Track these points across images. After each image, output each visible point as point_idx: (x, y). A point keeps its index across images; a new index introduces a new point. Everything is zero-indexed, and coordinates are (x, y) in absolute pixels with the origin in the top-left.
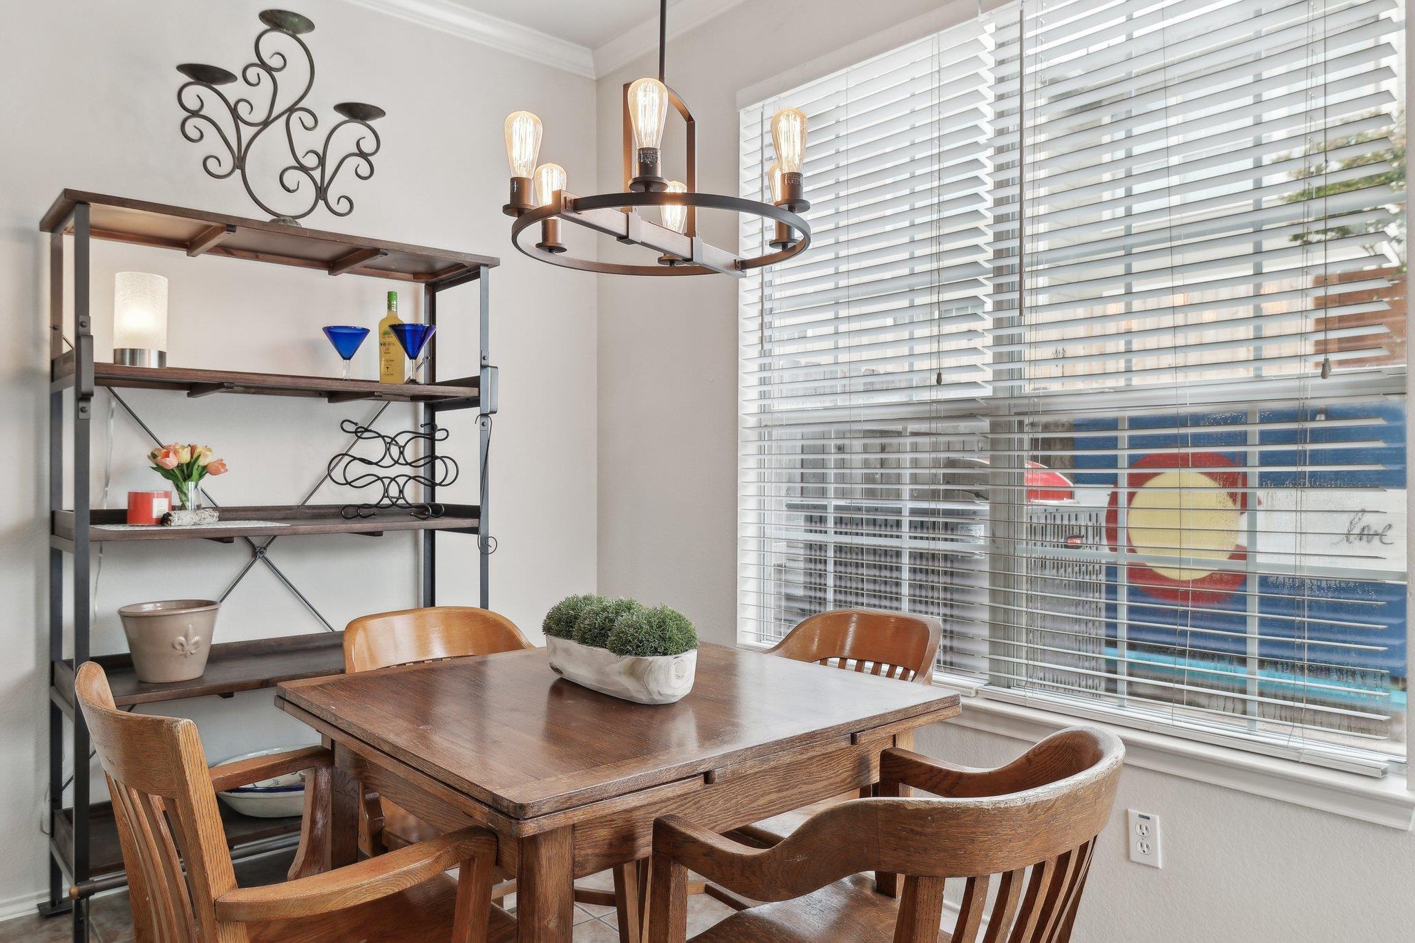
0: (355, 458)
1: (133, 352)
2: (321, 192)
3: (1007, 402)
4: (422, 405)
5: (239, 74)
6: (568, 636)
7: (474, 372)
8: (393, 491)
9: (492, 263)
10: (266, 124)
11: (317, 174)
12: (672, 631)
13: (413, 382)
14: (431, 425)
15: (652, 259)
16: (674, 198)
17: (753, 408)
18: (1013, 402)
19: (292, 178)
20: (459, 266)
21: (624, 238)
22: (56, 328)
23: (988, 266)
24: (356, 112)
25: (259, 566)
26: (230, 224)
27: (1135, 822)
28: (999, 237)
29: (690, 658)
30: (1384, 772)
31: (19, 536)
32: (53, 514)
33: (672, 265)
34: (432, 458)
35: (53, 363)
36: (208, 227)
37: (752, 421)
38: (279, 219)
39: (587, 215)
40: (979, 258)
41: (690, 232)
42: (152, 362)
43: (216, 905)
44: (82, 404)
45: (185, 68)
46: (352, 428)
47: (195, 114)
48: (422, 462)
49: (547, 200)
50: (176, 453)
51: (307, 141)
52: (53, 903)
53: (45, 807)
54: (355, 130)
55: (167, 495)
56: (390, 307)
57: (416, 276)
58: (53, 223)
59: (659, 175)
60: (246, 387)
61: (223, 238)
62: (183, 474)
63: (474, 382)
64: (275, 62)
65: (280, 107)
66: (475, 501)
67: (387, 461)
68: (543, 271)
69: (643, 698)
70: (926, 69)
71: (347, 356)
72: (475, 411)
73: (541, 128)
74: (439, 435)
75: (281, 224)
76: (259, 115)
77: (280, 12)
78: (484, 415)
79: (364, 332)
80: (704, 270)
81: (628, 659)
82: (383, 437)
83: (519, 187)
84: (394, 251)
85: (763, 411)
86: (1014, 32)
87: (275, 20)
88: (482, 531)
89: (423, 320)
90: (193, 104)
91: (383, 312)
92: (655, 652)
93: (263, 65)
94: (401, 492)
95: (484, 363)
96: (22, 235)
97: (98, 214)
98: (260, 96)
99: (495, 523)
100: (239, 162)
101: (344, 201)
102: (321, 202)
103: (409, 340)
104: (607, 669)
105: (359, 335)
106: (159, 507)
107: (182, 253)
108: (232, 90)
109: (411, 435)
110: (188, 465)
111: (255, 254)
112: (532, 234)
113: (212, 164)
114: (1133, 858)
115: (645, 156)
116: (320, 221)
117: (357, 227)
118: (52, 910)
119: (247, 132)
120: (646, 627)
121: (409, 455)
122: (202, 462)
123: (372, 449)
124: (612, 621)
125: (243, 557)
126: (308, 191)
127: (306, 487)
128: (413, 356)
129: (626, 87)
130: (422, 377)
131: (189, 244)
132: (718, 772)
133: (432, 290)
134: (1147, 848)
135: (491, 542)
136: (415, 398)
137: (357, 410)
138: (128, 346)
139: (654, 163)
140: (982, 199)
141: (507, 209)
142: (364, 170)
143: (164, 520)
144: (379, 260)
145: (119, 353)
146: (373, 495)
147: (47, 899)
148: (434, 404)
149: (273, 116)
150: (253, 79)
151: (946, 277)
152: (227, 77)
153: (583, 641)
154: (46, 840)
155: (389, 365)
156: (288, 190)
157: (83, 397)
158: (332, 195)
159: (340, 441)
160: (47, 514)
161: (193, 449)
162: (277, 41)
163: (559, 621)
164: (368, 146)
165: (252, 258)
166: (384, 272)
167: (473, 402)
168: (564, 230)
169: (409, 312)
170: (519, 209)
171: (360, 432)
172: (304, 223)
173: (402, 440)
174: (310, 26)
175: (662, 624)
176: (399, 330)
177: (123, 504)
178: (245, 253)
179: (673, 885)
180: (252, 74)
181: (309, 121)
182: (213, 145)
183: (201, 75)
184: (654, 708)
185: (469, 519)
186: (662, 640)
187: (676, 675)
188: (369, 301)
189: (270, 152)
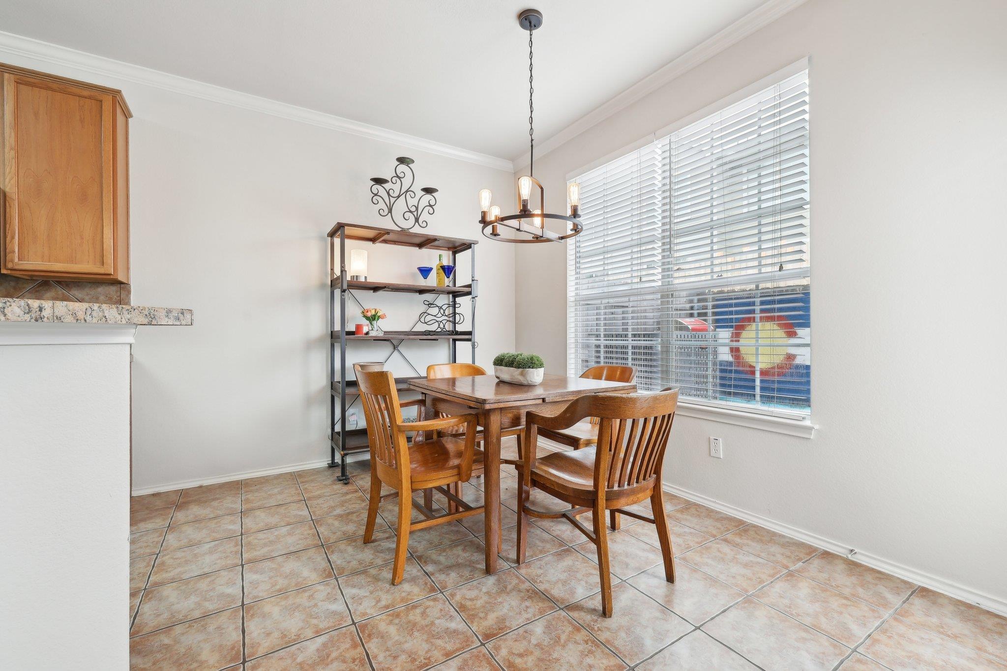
0: (429, 314)
1: (357, 276)
2: (417, 220)
3: (666, 287)
4: (451, 296)
5: (390, 181)
6: (501, 365)
7: (470, 282)
8: (442, 326)
9: (476, 243)
10: (399, 197)
11: (415, 213)
12: (535, 360)
13: (448, 286)
14: (454, 302)
15: (530, 237)
16: (537, 215)
17: (573, 294)
18: (669, 286)
19: (407, 215)
20: (464, 244)
21: (518, 230)
22: (332, 269)
23: (659, 236)
24: (428, 191)
25: (396, 352)
26: (388, 232)
27: (712, 441)
28: (663, 224)
29: (541, 371)
30: (803, 418)
31: (320, 340)
32: (332, 332)
33: (538, 239)
34: (455, 313)
35: (331, 281)
36: (381, 233)
37: (573, 299)
38: (403, 230)
39: (506, 222)
40: (655, 233)
41: (542, 227)
42: (362, 279)
43: (398, 426)
44: (343, 293)
45: (373, 180)
46: (427, 303)
47: (376, 195)
48: (451, 315)
49: (493, 218)
50: (370, 311)
51: (412, 202)
52: (332, 463)
53: (330, 431)
54: (428, 197)
55: (367, 325)
56: (440, 260)
57: (449, 249)
58: (332, 234)
59: (529, 208)
60: (392, 289)
61: (386, 237)
62: (372, 319)
63: (470, 286)
64: (401, 175)
65: (403, 190)
66: (470, 330)
67: (440, 315)
68: (493, 243)
69: (525, 383)
70: (635, 163)
71: (425, 277)
72: (470, 297)
73: (491, 194)
74: (457, 306)
75: (404, 232)
76: (396, 194)
77: (403, 157)
78: (474, 298)
79: (431, 269)
80: (548, 240)
81: (520, 370)
82: (438, 307)
83: (484, 214)
84: (442, 239)
85: (577, 295)
86: (667, 148)
87: (402, 160)
88: (472, 339)
89: (451, 264)
90: (375, 192)
91: (438, 262)
92: (529, 367)
93: (398, 176)
94: (444, 326)
95: (473, 279)
96: (322, 238)
97: (348, 231)
98: (396, 188)
99: (477, 337)
100: (390, 211)
101: (424, 223)
102: (417, 223)
103: (446, 271)
104: (514, 374)
105: (430, 270)
106: (365, 329)
107: (371, 243)
108: (387, 186)
109: (448, 306)
110: (374, 315)
111: (395, 242)
112: (489, 229)
113: (381, 212)
114: (711, 455)
115: (524, 202)
116: (416, 230)
117: (430, 231)
118: (332, 465)
119: (392, 200)
120: (526, 359)
121: (447, 313)
122: (378, 314)
123: (434, 311)
124: (515, 359)
125: (391, 349)
126: (413, 220)
127: (411, 325)
128: (448, 277)
129: (519, 179)
130: (451, 284)
131: (373, 240)
132: (547, 399)
133: (454, 253)
134: (716, 451)
135: (476, 344)
136: (449, 293)
137: (429, 297)
138: (355, 275)
139: (527, 204)
140: (656, 211)
141: (480, 222)
142: (431, 211)
143: (367, 333)
144: (436, 243)
145: (353, 277)
146: (434, 327)
147: (330, 462)
148: (456, 294)
149: (401, 194)
150: (394, 182)
151: (643, 241)
152: (385, 181)
153: (506, 366)
154: (330, 442)
155: (440, 281)
156: (406, 220)
157: (343, 291)
158: (420, 221)
159: (423, 308)
160: (330, 332)
161: (376, 310)
162: (402, 168)
163: (498, 361)
164: (432, 203)
165: (393, 244)
166: (438, 247)
167: (469, 293)
168: (500, 229)
169: (446, 262)
170: (484, 222)
171: (430, 305)
172: (411, 231)
173: (444, 307)
174: (413, 161)
175: (532, 358)
176: (443, 268)
177: (353, 329)
178: (391, 242)
179: (532, 431)
180: (394, 180)
181: (413, 195)
182: (382, 205)
183: (379, 181)
184: (529, 387)
185: (468, 336)
186: (531, 363)
187: (537, 376)
188: (433, 258)
189: (400, 206)
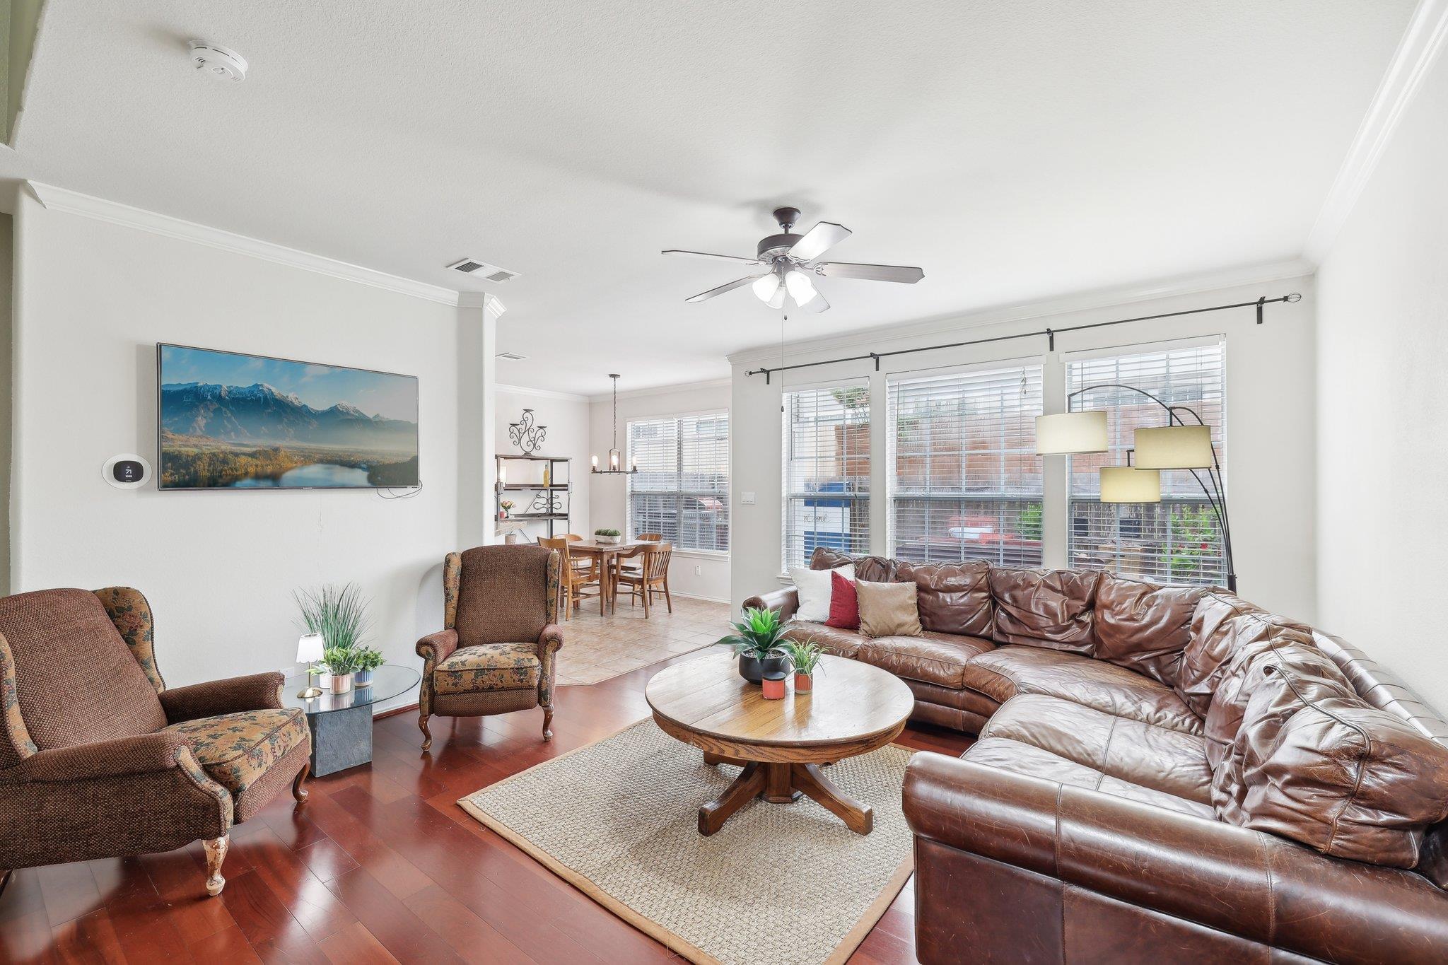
2: (535, 445)
5: (520, 423)
8: (543, 510)
9: (571, 459)
10: (525, 433)
11: (534, 442)
12: (617, 532)
19: (529, 443)
20: (563, 459)
24: (541, 428)
29: (619, 537)
38: (527, 453)
45: (511, 424)
46: (537, 495)
48: (550, 503)
51: (532, 435)
54: (541, 430)
63: (566, 485)
64: (527, 420)
65: (527, 429)
66: (565, 512)
72: (566, 492)
76: (523, 431)
77: (528, 409)
78: (569, 493)
84: (546, 457)
87: (527, 411)
88: (568, 519)
90: (513, 431)
92: (611, 536)
93: (524, 421)
94: (545, 510)
95: (569, 481)
98: (523, 427)
99: (571, 517)
100: (520, 442)
101: (538, 447)
102: (534, 447)
107: (511, 460)
108: (519, 427)
116: (534, 451)
119: (521, 435)
120: (609, 532)
121: (546, 502)
124: (602, 531)
126: (532, 445)
131: (513, 458)
142: (543, 440)
144: (543, 458)
149: (526, 431)
152: (517, 424)
156: (528, 446)
162: (527, 415)
164: (544, 434)
167: (565, 490)
171: (539, 496)
172: (531, 452)
173: (545, 498)
174: (533, 411)
180: (522, 423)
181: (532, 431)
182: (515, 439)
183: (514, 425)
184: (615, 544)
185: (564, 516)
186: (614, 534)
187: (618, 539)
188: (541, 467)
189: (525, 439)
